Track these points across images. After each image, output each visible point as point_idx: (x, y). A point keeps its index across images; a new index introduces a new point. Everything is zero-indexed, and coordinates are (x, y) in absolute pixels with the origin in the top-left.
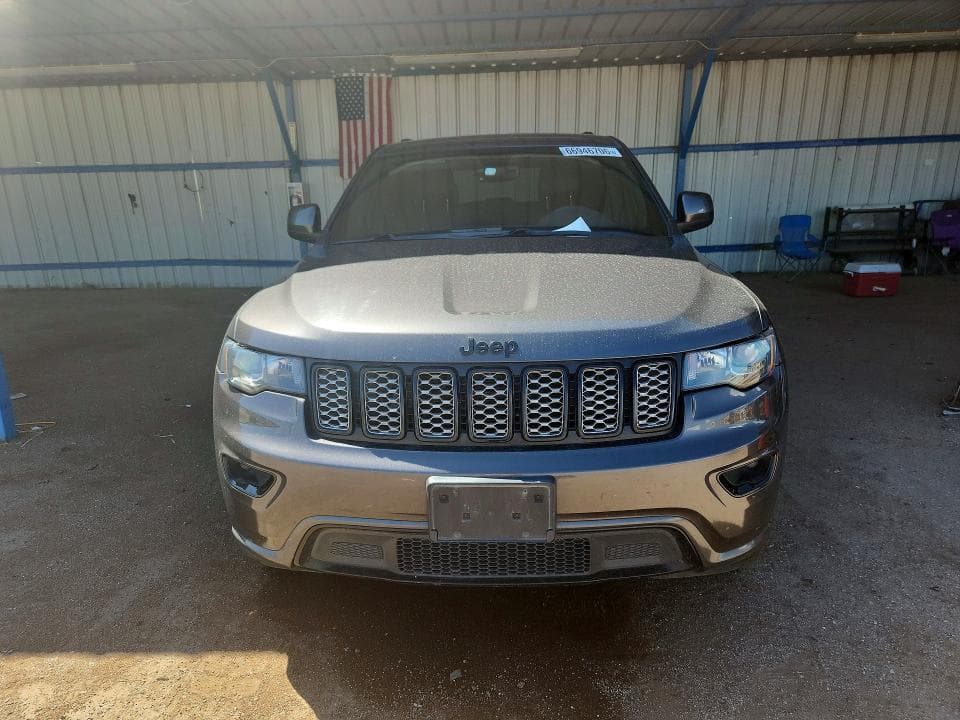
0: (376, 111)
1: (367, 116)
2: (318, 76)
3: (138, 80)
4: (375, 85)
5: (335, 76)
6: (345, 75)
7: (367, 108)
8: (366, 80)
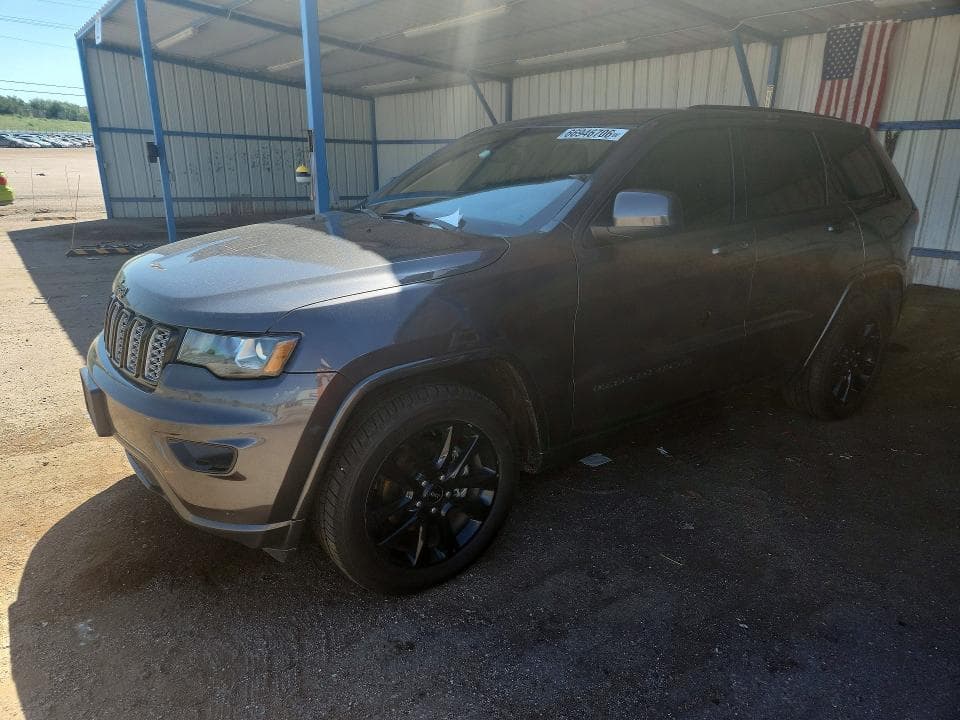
0: (870, 67)
1: (857, 73)
2: (810, 32)
3: (631, 56)
4: (876, 35)
5: (829, 29)
6: (843, 26)
7: (859, 64)
8: (866, 30)
